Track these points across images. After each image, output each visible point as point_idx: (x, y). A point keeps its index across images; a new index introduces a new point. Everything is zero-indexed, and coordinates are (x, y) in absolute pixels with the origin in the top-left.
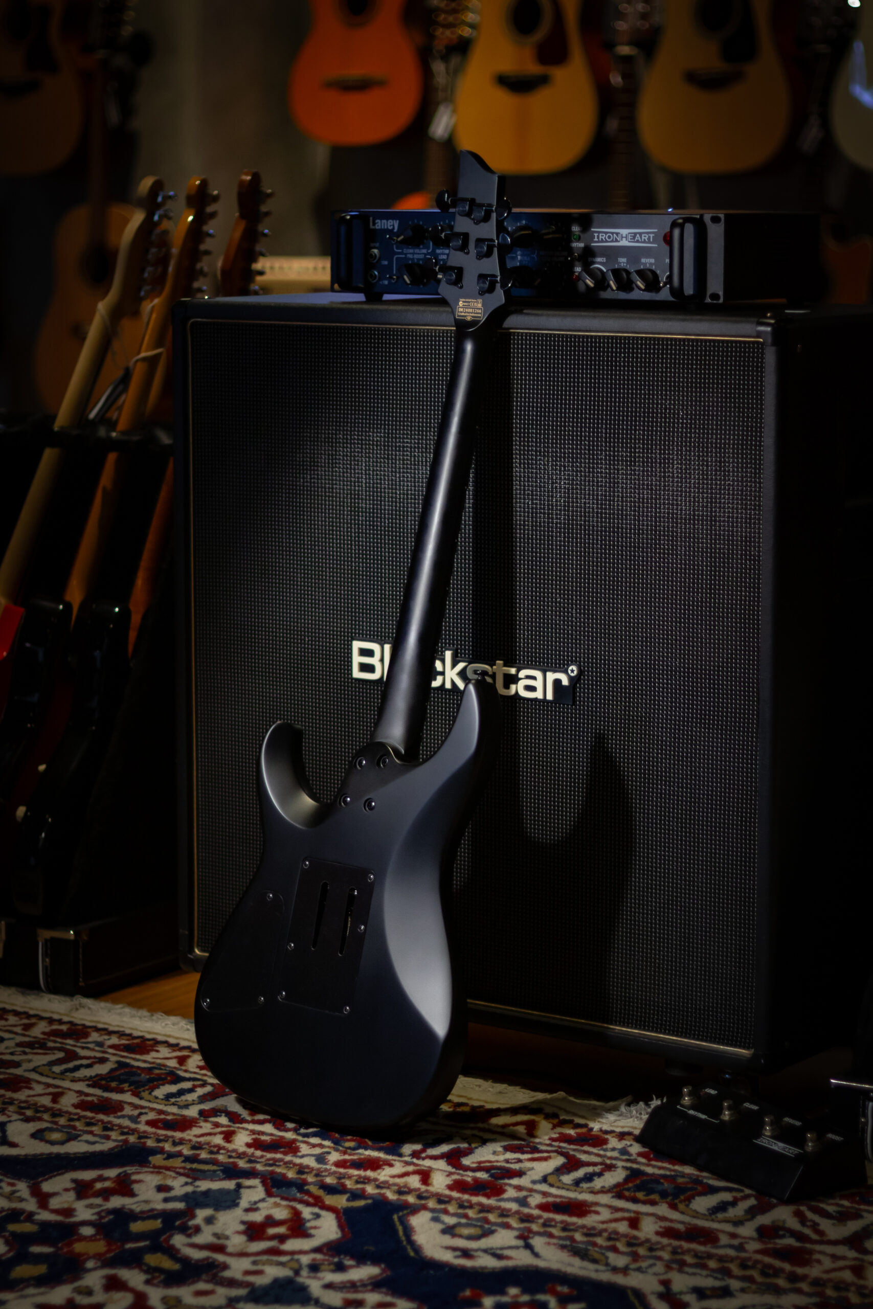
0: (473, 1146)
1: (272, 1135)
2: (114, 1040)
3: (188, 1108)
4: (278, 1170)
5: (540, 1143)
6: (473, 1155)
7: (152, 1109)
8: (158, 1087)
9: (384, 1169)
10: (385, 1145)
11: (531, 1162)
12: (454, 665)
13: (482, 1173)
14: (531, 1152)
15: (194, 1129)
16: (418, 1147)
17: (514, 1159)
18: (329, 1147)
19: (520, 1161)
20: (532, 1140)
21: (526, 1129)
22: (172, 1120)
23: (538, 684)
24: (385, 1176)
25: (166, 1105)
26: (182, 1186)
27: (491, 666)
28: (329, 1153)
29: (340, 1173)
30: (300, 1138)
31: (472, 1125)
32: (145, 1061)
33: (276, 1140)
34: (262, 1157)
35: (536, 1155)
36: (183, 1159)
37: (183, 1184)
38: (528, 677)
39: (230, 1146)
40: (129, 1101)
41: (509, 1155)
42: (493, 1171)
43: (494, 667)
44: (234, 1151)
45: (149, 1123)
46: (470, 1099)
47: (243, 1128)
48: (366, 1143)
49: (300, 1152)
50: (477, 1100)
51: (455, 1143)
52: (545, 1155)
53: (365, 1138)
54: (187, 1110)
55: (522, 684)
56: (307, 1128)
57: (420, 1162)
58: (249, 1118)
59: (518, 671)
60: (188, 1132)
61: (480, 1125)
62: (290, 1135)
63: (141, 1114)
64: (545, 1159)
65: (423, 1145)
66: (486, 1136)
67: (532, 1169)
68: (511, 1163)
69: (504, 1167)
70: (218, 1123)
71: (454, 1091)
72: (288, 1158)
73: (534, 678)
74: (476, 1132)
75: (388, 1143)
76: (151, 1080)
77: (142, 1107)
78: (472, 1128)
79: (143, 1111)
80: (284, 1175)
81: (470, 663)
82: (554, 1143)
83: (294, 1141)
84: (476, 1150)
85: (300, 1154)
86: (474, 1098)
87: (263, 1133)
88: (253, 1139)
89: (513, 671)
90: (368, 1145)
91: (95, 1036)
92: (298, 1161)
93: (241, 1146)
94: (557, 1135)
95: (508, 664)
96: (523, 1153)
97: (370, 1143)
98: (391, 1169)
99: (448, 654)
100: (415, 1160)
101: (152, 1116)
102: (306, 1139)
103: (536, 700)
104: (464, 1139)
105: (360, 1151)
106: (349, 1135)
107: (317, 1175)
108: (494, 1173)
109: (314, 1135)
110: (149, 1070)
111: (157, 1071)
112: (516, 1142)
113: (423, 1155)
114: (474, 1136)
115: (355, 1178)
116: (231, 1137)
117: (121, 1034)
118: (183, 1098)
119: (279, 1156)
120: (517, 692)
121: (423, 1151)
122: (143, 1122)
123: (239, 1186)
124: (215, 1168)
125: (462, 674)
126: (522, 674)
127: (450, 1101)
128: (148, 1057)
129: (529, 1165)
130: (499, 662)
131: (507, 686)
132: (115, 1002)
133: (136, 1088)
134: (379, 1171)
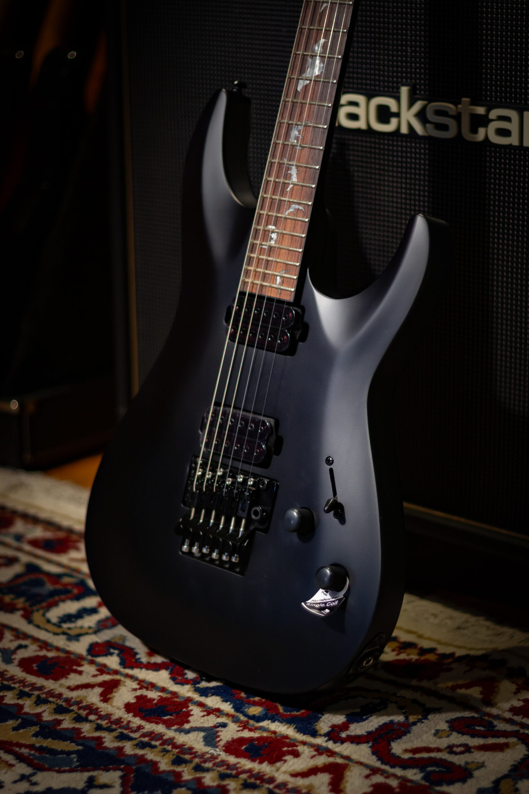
0: (412, 719)
1: (163, 690)
2: (38, 533)
3: (78, 640)
4: (150, 755)
5: (497, 717)
6: (408, 735)
7: (35, 640)
8: (56, 604)
9: (285, 761)
10: (299, 713)
11: (482, 753)
12: (411, 104)
13: (415, 771)
14: (484, 735)
15: (72, 676)
16: (339, 719)
17: (461, 745)
18: (228, 715)
19: (468, 749)
20: (488, 710)
21: (481, 693)
22: (53, 658)
23: (513, 127)
24: (285, 772)
25: (55, 634)
26: (15, 782)
27: (456, 104)
28: (224, 725)
29: (229, 766)
30: (197, 697)
31: (414, 682)
32: (59, 564)
33: (166, 699)
34: (140, 728)
35: (491, 741)
36: (37, 729)
37: (17, 778)
38: (501, 118)
39: (105, 708)
40: (15, 625)
41: (456, 739)
42: (429, 769)
43: (460, 106)
44: (108, 716)
45: (25, 664)
46: (420, 636)
47: (131, 677)
48: (277, 709)
49: (188, 722)
50: (429, 639)
51: (389, 714)
52: (502, 740)
53: (276, 702)
54: (76, 643)
55: (493, 126)
56: (209, 681)
57: (337, 748)
58: (144, 660)
59: (488, 111)
60: (63, 681)
61: (425, 684)
62: (185, 691)
63: (20, 647)
64: (501, 748)
65: (347, 716)
66: (430, 702)
67: (481, 765)
68: (456, 753)
69: (445, 761)
70: (105, 666)
71: (401, 622)
72: (170, 733)
73: (508, 119)
74: (417, 696)
75: (303, 711)
76: (53, 594)
77: (26, 636)
78: (415, 689)
79: (24, 642)
80: (155, 764)
81: (430, 101)
82: (517, 718)
83: (189, 700)
84: (414, 728)
85: (187, 726)
86: (427, 635)
87: (152, 686)
88: (137, 697)
89: (481, 110)
90: (278, 713)
91: (19, 527)
92: (181, 739)
93: (119, 708)
94: (521, 704)
95: (474, 103)
96: (474, 735)
97: (281, 709)
98: (296, 760)
99: (404, 91)
100: (330, 745)
101: (31, 651)
102: (202, 699)
103: (510, 146)
104: (402, 709)
105: (265, 724)
106: (258, 696)
107: (198, 768)
108: (431, 772)
109: (215, 692)
110: (56, 578)
111: (66, 580)
112: (467, 714)
113: (343, 735)
114: (414, 701)
115: (244, 776)
116: (111, 692)
117: (49, 524)
118: (80, 623)
119: (160, 728)
120: (487, 138)
121: (345, 727)
122: (16, 662)
123: (91, 783)
124: (73, 747)
125: (421, 116)
126: (494, 114)
127: (395, 639)
128: (63, 559)
129: (478, 756)
130: (466, 100)
131: (474, 131)
132: (62, 478)
133: (31, 606)
134: (278, 764)
